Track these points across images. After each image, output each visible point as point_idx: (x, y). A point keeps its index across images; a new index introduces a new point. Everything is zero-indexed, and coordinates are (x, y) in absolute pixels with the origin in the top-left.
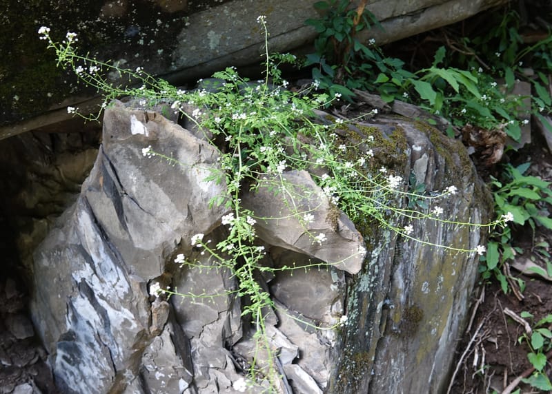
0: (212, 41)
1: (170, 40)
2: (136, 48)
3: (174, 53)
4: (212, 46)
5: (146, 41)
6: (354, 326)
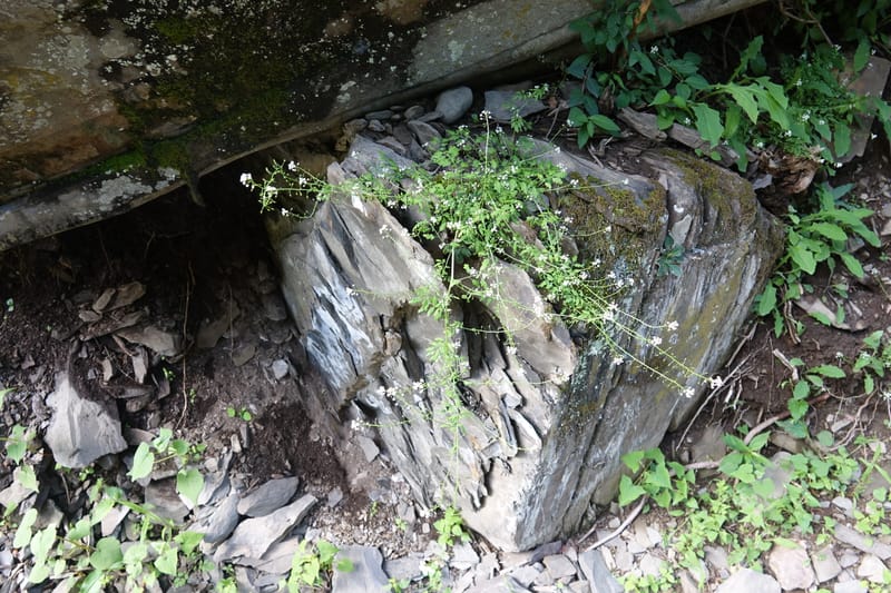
0: (454, 52)
1: (404, 55)
2: (365, 67)
3: (409, 68)
4: (454, 57)
5: (377, 58)
6: (581, 383)
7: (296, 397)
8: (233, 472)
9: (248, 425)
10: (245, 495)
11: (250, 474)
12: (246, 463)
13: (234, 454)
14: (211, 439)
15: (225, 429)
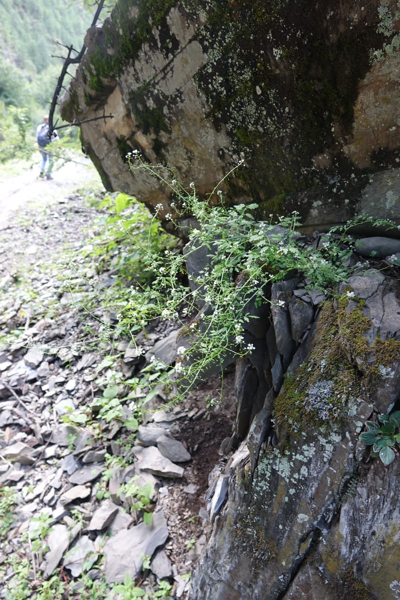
0: (389, 201)
1: (355, 192)
2: (330, 194)
3: (358, 205)
4: (388, 206)
5: (338, 190)
6: (263, 497)
8: (177, 422)
9: (206, 411)
10: (167, 436)
11: (180, 431)
12: (186, 425)
13: (187, 416)
14: (189, 401)
15: (198, 403)
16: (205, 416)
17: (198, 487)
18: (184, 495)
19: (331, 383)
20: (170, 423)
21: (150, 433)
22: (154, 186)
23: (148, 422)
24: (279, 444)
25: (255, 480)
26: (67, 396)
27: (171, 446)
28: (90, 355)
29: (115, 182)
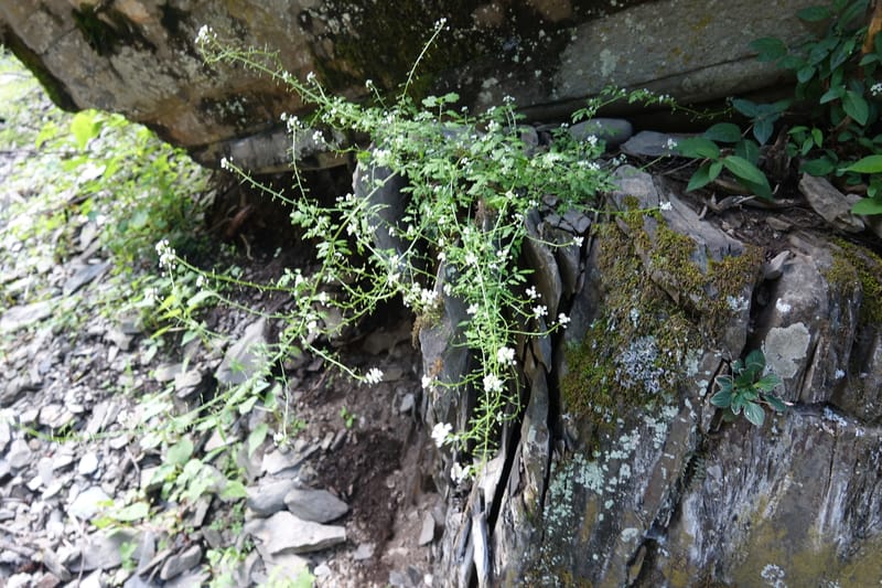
0: (605, 64)
2: (509, 65)
3: (555, 77)
4: (605, 71)
5: (522, 57)
6: (563, 526)
7: (404, 438)
8: (308, 463)
9: (347, 432)
10: (300, 488)
11: (317, 474)
12: (322, 462)
13: (320, 448)
14: (315, 425)
15: (330, 423)
16: (348, 440)
17: (374, 546)
18: (357, 564)
19: (652, 341)
20: (296, 467)
21: (269, 494)
22: (167, 91)
23: (257, 479)
24: (582, 446)
25: (547, 508)
26: (88, 483)
27: (312, 500)
28: (106, 403)
29: (80, 93)
